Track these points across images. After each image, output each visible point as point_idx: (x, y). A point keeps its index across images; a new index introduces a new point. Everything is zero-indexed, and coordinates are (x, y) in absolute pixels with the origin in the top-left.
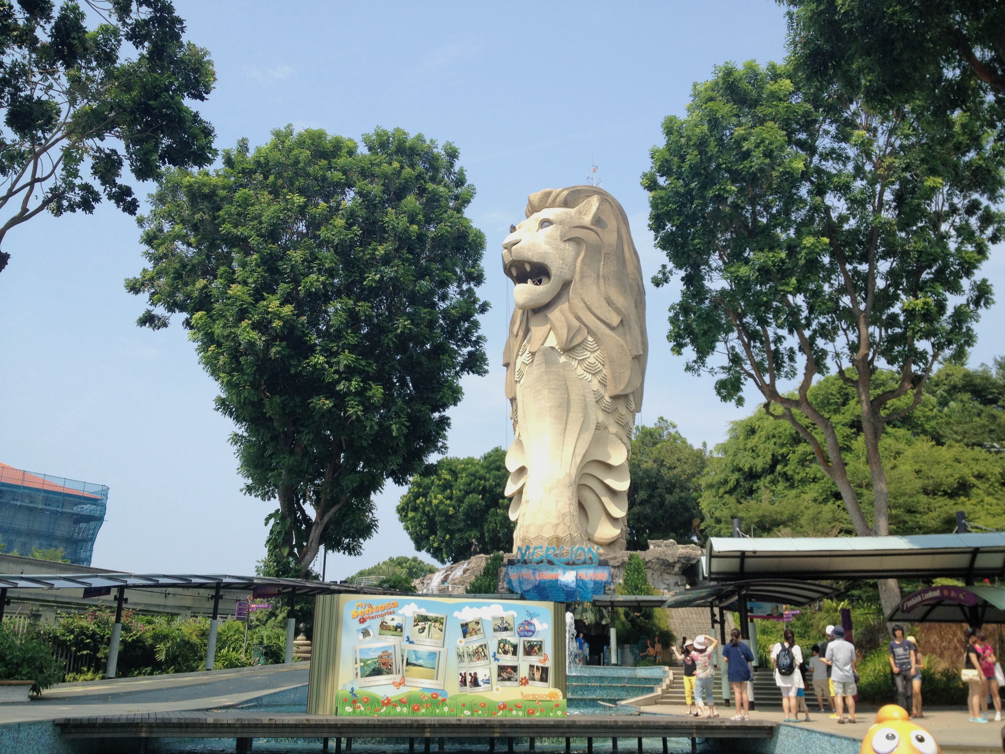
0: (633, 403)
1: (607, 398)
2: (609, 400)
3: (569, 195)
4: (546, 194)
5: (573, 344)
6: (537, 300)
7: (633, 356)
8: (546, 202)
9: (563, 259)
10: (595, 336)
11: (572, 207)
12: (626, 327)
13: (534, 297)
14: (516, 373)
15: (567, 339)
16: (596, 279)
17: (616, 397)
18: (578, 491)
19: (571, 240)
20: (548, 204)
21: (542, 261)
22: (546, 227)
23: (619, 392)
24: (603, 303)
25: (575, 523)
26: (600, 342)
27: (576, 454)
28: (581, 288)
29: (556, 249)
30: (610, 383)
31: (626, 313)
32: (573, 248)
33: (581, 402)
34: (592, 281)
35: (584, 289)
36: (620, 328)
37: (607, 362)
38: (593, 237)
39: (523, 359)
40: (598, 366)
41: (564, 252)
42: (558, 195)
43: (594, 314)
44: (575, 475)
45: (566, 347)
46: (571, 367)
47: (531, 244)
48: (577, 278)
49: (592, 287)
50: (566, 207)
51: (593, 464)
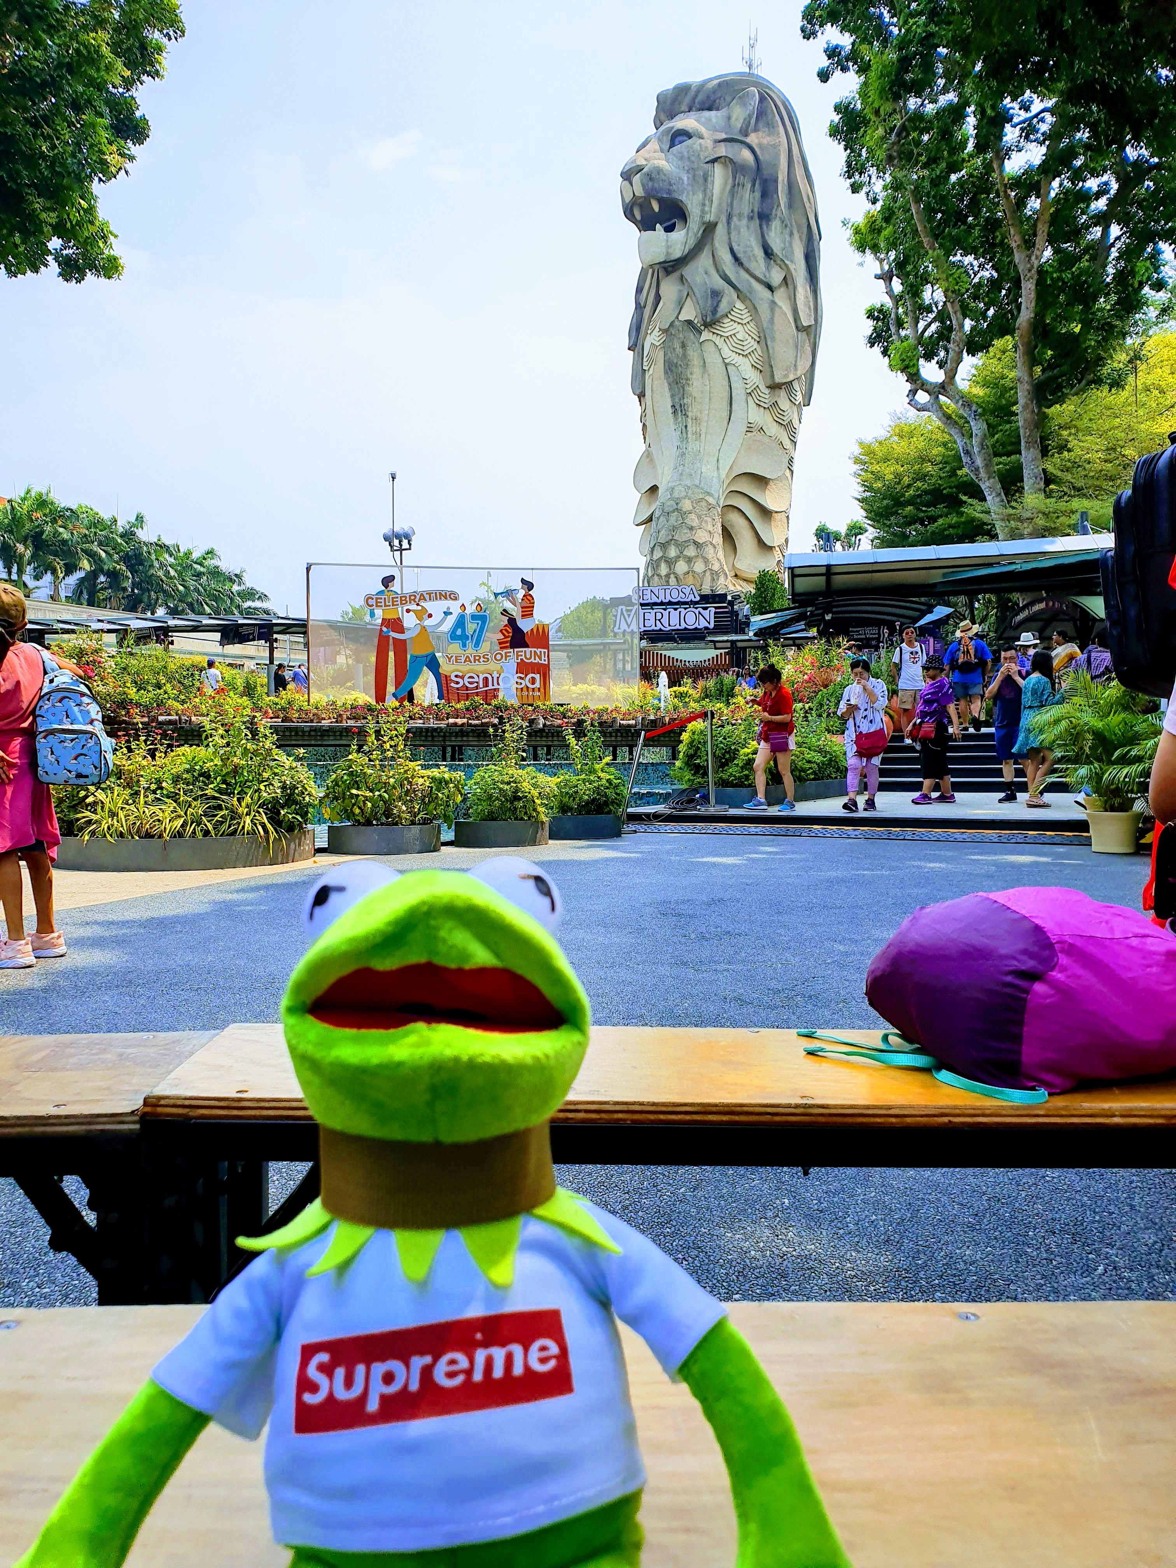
0: (799, 394)
1: (763, 387)
2: (767, 391)
3: (714, 92)
4: (682, 90)
5: (719, 315)
6: (668, 254)
7: (799, 328)
8: (680, 104)
9: (705, 191)
10: (748, 302)
11: (718, 109)
12: (791, 287)
13: (664, 250)
14: (645, 359)
15: (709, 308)
16: (751, 218)
17: (774, 387)
18: (723, 515)
19: (714, 161)
20: (684, 107)
21: (676, 195)
22: (681, 142)
23: (779, 379)
24: (759, 253)
25: (717, 555)
26: (754, 310)
27: (720, 466)
28: (729, 233)
29: (694, 176)
30: (766, 367)
31: (792, 267)
32: (719, 173)
33: (726, 394)
34: (744, 222)
35: (733, 234)
36: (783, 289)
37: (763, 339)
38: (747, 154)
39: (653, 338)
40: (751, 344)
41: (706, 180)
42: (698, 92)
43: (747, 271)
44: (719, 495)
45: (708, 320)
46: (713, 349)
47: (659, 170)
48: (724, 219)
49: (744, 231)
50: (710, 109)
51: (744, 478)
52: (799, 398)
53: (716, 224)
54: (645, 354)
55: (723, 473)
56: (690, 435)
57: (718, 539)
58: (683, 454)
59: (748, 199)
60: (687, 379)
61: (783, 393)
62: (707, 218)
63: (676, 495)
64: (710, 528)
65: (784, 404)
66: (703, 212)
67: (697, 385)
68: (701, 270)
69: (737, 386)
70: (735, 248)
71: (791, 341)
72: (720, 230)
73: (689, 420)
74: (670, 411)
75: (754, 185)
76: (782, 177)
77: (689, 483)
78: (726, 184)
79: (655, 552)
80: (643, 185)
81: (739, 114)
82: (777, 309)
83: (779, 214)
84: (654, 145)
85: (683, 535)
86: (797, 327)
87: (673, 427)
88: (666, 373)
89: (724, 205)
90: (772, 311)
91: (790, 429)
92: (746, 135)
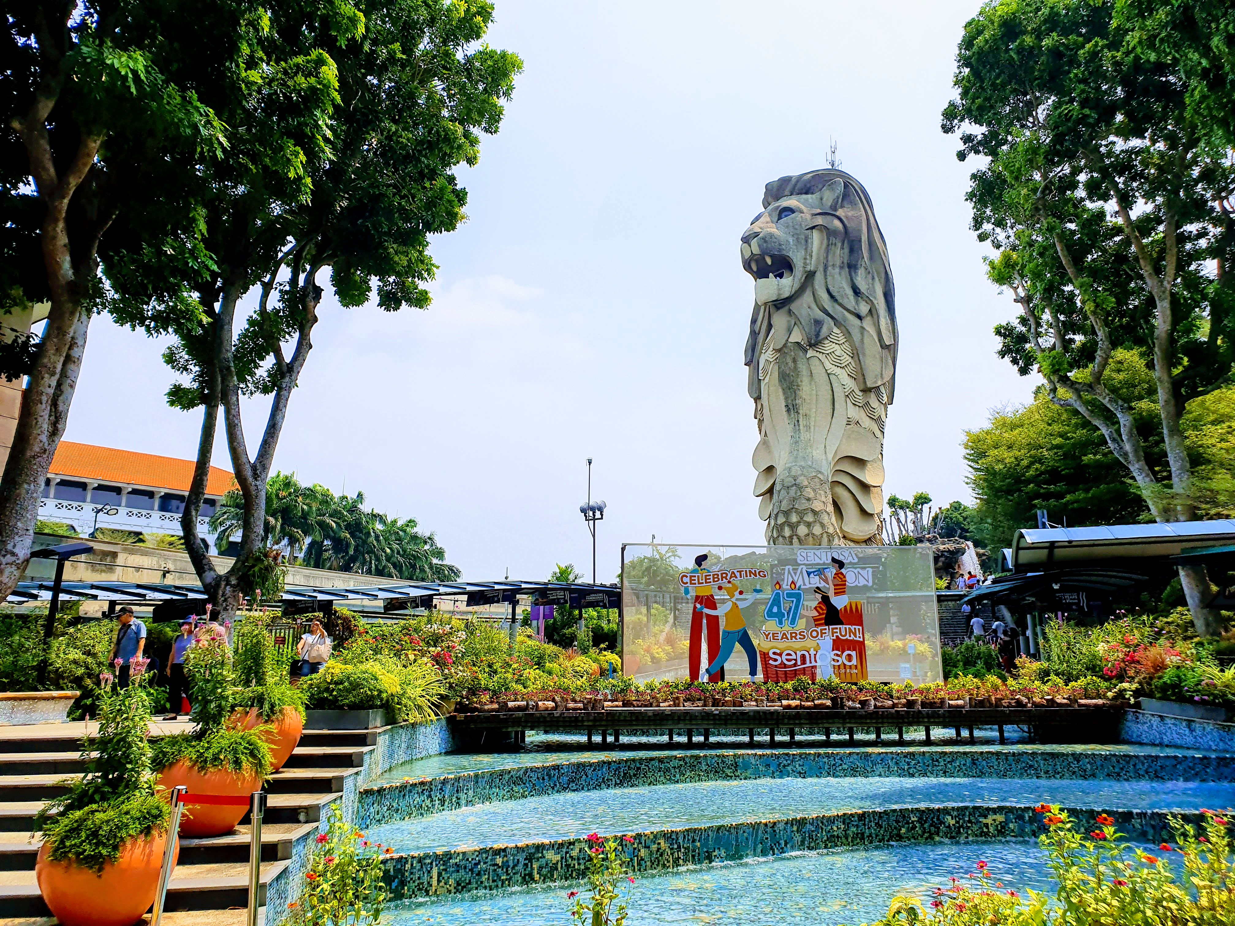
3: (809, 181)
4: (785, 181)
5: (820, 338)
6: (779, 295)
7: (884, 346)
8: (784, 190)
9: (806, 249)
10: (843, 328)
11: (812, 193)
12: (875, 316)
13: (776, 292)
14: (760, 372)
15: (813, 332)
16: (841, 268)
17: (866, 390)
18: (831, 489)
19: (813, 228)
20: (787, 192)
21: (784, 252)
22: (786, 216)
23: (870, 384)
24: (850, 292)
25: (831, 520)
26: (848, 334)
27: (827, 451)
28: (826, 279)
29: (798, 239)
30: (859, 375)
31: (875, 302)
32: (816, 237)
33: (830, 397)
34: (837, 270)
35: (829, 279)
36: (869, 318)
37: (856, 355)
38: (837, 223)
39: (767, 356)
40: (846, 359)
41: (807, 241)
42: (797, 181)
43: (841, 305)
44: (827, 473)
45: (813, 342)
46: (818, 362)
47: (771, 235)
48: (821, 268)
49: (837, 276)
50: (806, 193)
51: (846, 460)
52: (885, 399)
53: (815, 272)
54: (760, 368)
55: (830, 456)
56: (801, 427)
57: (830, 508)
58: (797, 442)
59: (839, 254)
60: (798, 386)
61: (873, 395)
62: (808, 268)
63: (793, 473)
64: (823, 499)
65: (874, 403)
66: (805, 264)
67: (806, 390)
68: (805, 306)
69: (837, 389)
70: (831, 289)
71: (878, 356)
72: (819, 277)
73: (801, 416)
74: (784, 409)
75: (843, 244)
76: (864, 238)
77: (803, 463)
78: (822, 243)
79: (779, 518)
80: (759, 246)
81: (829, 197)
82: (865, 333)
83: (863, 264)
84: (765, 219)
85: (802, 505)
86: (881, 346)
87: (787, 421)
88: (780, 381)
89: (822, 258)
90: (862, 334)
91: (880, 423)
92: (836, 210)
